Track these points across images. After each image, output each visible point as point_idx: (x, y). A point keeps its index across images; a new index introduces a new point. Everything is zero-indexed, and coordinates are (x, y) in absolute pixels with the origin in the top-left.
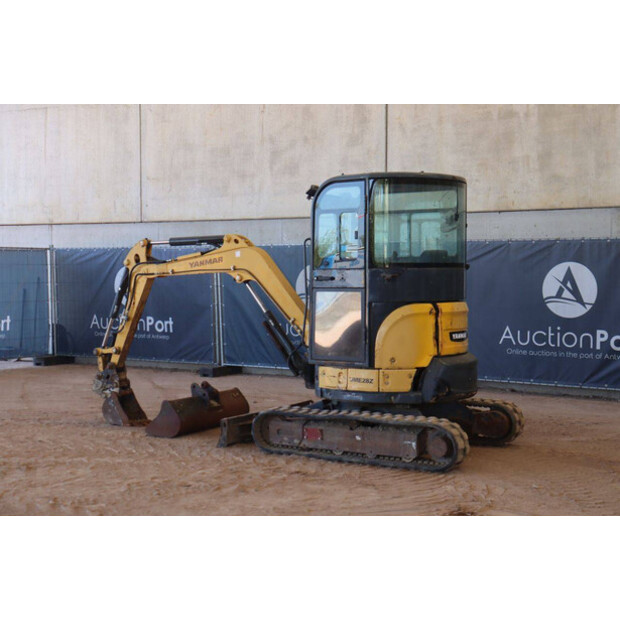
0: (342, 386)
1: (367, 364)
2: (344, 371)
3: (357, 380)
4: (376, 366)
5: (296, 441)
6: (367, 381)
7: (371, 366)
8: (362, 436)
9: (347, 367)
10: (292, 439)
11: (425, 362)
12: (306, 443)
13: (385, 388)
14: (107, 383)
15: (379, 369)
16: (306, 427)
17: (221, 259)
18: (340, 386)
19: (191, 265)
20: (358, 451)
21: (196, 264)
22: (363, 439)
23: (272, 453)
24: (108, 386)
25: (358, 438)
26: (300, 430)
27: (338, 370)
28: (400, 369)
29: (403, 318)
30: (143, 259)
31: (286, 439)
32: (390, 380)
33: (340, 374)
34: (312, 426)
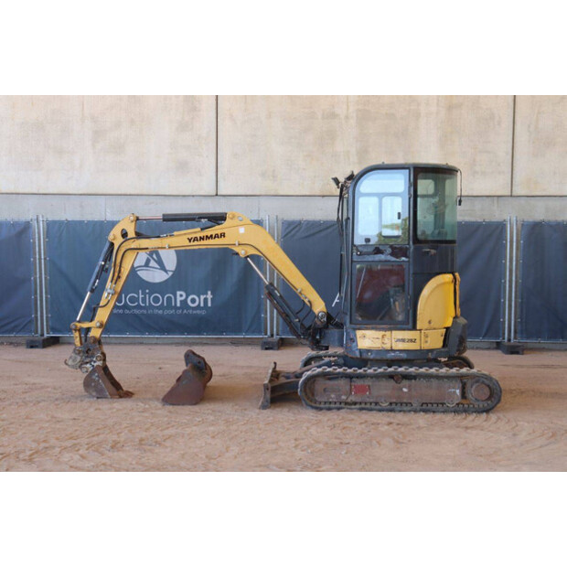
0: (387, 346)
1: (410, 325)
2: (388, 333)
3: (403, 340)
4: (418, 328)
5: (344, 397)
6: (411, 341)
7: (414, 328)
8: (409, 388)
9: (391, 329)
10: (340, 396)
11: (449, 323)
12: (352, 398)
13: (426, 346)
14: (87, 357)
15: (420, 330)
16: (353, 384)
17: (223, 235)
18: (384, 346)
19: (190, 240)
20: (405, 401)
21: (196, 239)
22: (410, 390)
23: (321, 409)
24: (88, 360)
25: (405, 390)
26: (348, 387)
27: (382, 333)
28: (435, 329)
29: (438, 286)
30: (131, 234)
31: (333, 396)
32: (429, 339)
33: (383, 336)
34: (359, 382)
